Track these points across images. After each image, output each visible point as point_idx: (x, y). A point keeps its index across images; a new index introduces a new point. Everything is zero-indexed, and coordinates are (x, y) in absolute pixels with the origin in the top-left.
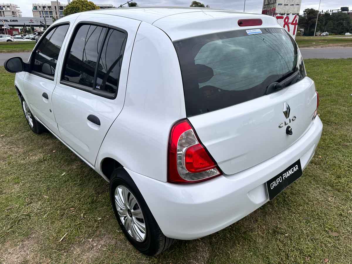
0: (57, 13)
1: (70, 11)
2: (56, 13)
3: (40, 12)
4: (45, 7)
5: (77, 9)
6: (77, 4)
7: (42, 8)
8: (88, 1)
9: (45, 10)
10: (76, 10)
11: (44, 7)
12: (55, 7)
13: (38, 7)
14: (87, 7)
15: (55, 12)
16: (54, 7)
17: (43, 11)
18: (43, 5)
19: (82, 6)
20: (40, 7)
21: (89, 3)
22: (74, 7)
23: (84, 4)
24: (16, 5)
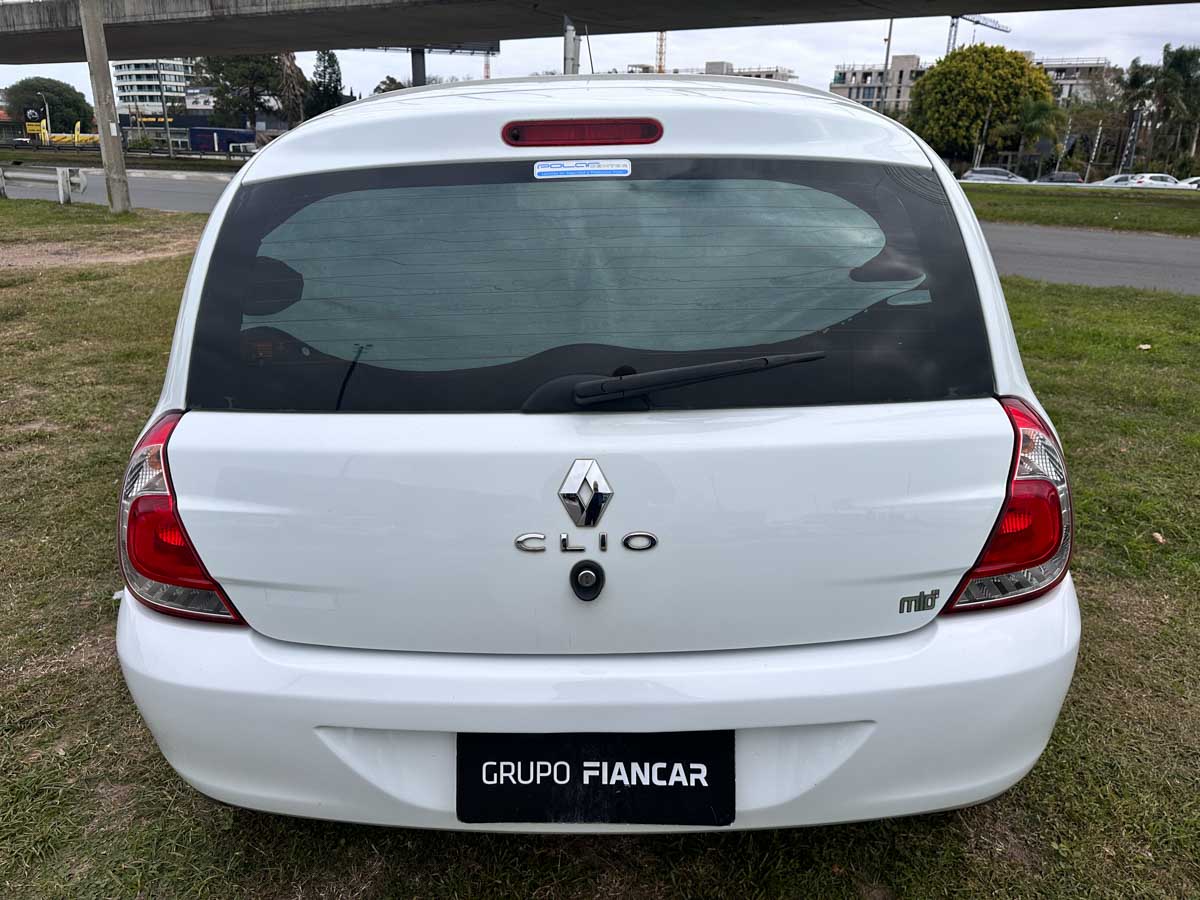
0: (902, 94)
1: (934, 84)
2: (899, 92)
3: (851, 89)
4: (870, 74)
5: (958, 78)
6: (962, 61)
7: (859, 77)
8: (1008, 50)
9: (868, 82)
10: (954, 81)
11: (866, 75)
12: (901, 72)
13: (849, 76)
14: (997, 68)
15: (895, 90)
16: (898, 74)
17: (858, 88)
18: (866, 69)
19: (981, 68)
20: (854, 74)
21: (1005, 57)
22: (950, 72)
23: (986, 61)
24: (790, 71)
